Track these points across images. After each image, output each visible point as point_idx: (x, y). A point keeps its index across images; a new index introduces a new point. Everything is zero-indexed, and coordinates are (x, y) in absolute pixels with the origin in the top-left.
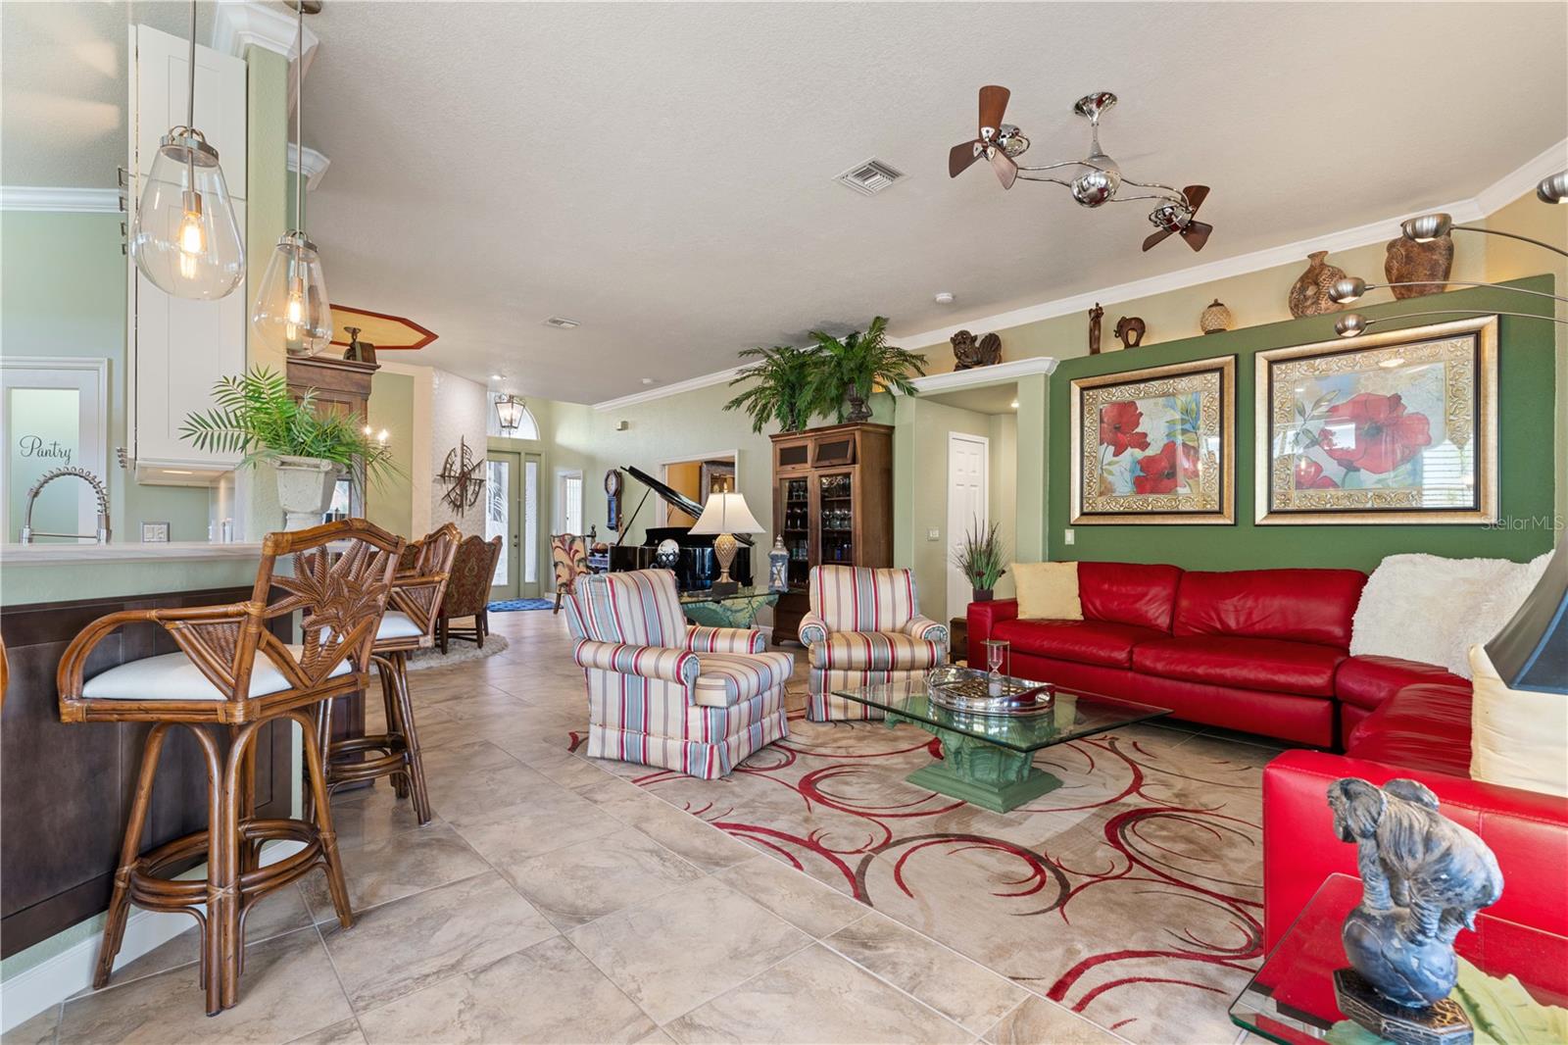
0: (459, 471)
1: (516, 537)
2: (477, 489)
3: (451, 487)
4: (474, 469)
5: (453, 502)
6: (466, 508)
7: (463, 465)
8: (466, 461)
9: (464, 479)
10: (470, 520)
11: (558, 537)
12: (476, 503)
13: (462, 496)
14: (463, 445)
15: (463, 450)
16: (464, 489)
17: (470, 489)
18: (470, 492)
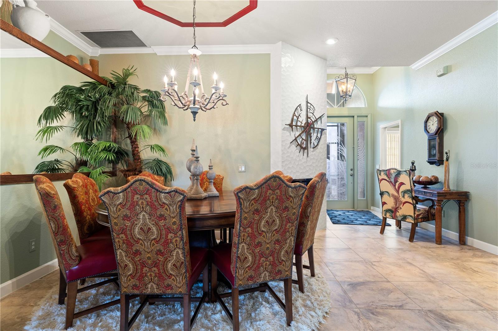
0: (304, 122)
1: (352, 170)
2: (319, 135)
3: (298, 134)
4: (316, 120)
5: (300, 146)
6: (310, 150)
7: (308, 117)
8: (310, 115)
9: (308, 128)
10: (314, 159)
11: (384, 171)
12: (319, 147)
13: (307, 141)
14: (307, 102)
15: (307, 106)
16: (309, 135)
17: (314, 136)
18: (314, 138)
